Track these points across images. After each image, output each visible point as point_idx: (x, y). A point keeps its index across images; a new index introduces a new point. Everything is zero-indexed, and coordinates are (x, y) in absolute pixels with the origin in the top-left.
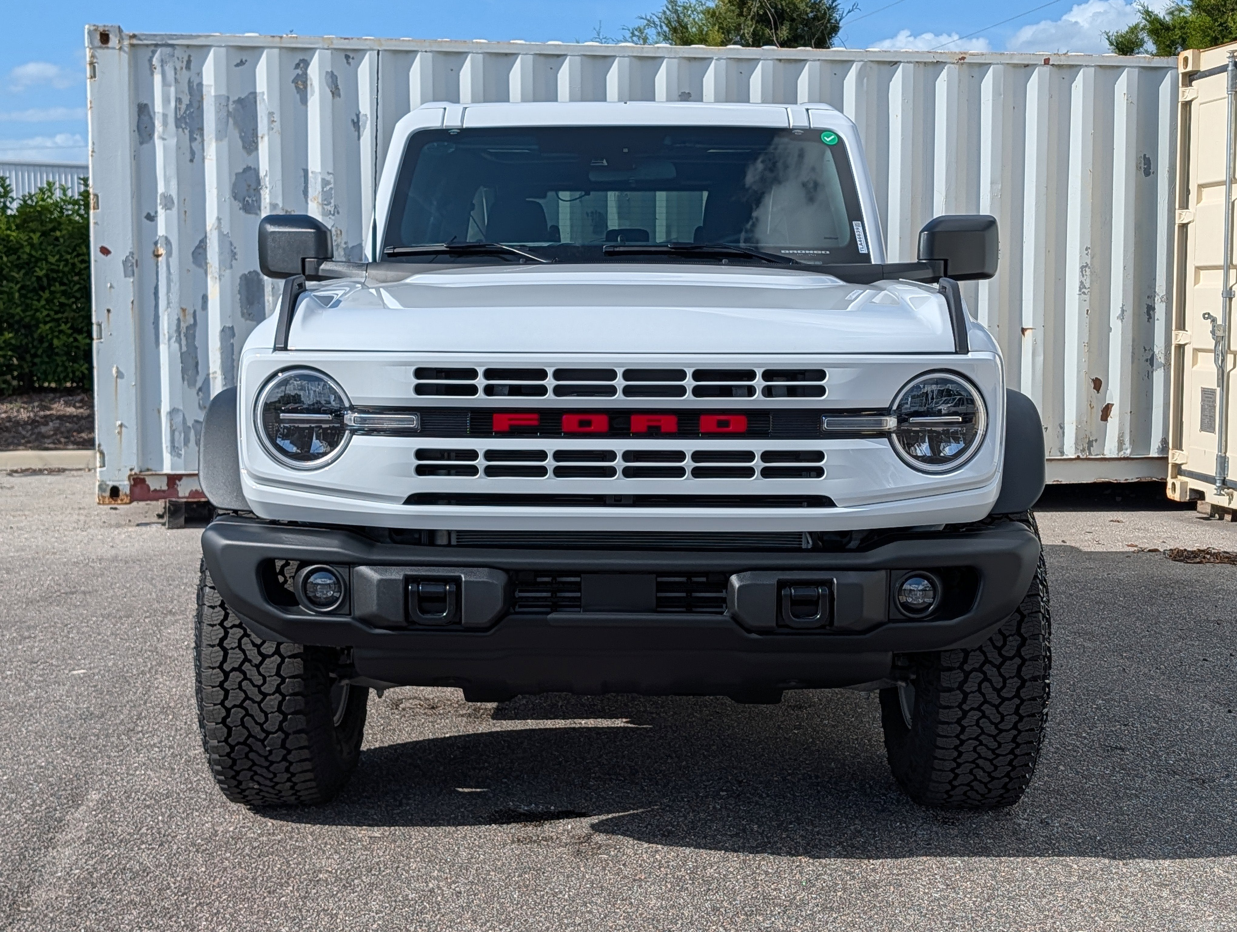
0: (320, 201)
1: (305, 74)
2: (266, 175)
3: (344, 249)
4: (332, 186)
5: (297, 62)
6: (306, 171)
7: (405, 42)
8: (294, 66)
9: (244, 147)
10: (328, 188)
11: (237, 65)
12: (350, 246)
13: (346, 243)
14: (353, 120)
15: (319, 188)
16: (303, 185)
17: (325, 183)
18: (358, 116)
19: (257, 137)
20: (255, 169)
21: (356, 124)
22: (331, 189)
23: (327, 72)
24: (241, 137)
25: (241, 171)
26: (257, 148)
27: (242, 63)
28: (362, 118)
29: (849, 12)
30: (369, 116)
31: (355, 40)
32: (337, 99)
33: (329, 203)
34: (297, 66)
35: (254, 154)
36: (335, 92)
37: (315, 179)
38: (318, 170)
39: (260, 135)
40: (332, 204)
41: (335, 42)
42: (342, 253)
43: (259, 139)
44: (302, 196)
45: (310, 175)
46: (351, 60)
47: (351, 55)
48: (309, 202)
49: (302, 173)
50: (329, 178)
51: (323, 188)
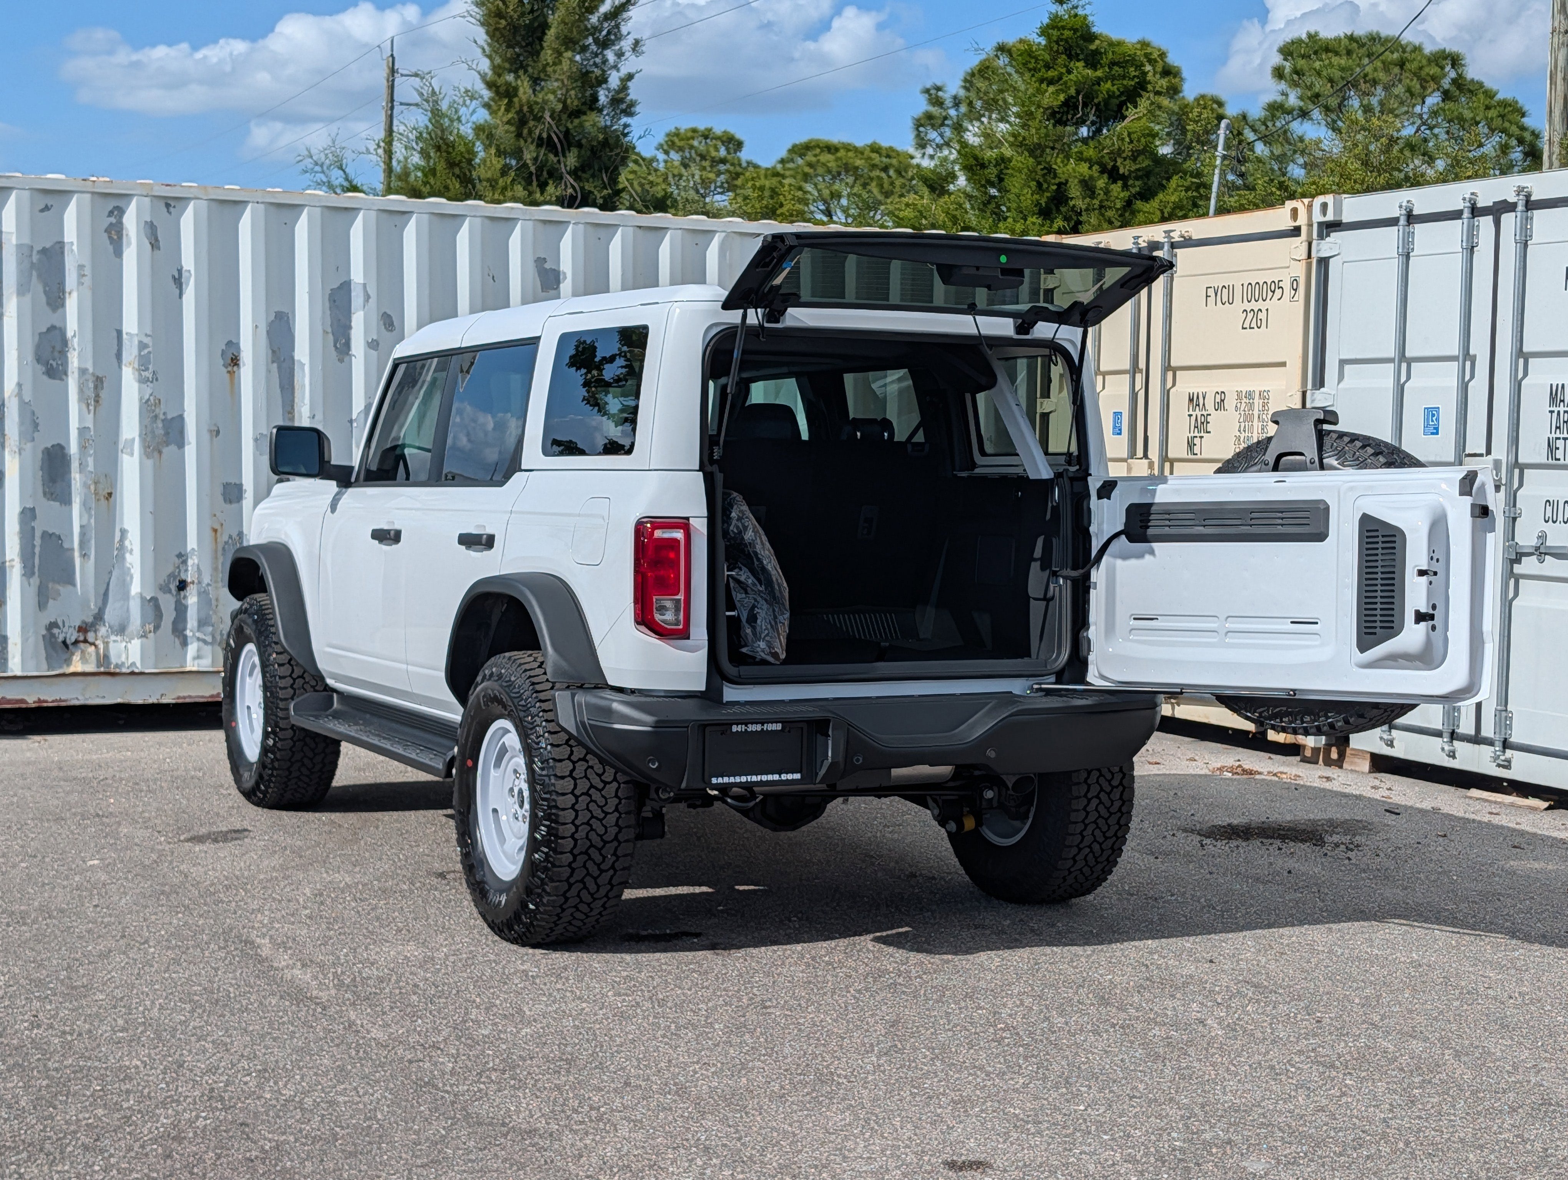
0: (136, 366)
1: (120, 223)
2: (75, 336)
3: (163, 421)
4: (150, 349)
5: (110, 208)
6: (119, 333)
7: (232, 189)
8: (107, 213)
9: (48, 304)
10: (146, 351)
11: (42, 211)
12: (169, 417)
13: (164, 414)
14: (174, 277)
15: (135, 352)
16: (116, 347)
17: (142, 346)
18: (180, 271)
19: (64, 292)
20: (60, 329)
21: (178, 281)
22: (149, 353)
23: (146, 222)
24: (45, 292)
25: (45, 330)
26: (63, 305)
27: (47, 208)
28: (184, 274)
29: (640, 138)
30: (193, 272)
31: (178, 188)
32: (156, 252)
33: (147, 369)
34: (111, 213)
35: (60, 311)
36: (155, 245)
37: (131, 341)
38: (134, 330)
39: (67, 290)
40: (151, 370)
41: (156, 188)
42: (160, 425)
43: (67, 295)
44: (115, 360)
45: (125, 336)
46: (171, 209)
47: (173, 204)
48: (124, 368)
49: (115, 334)
50: (147, 340)
51: (140, 350)
